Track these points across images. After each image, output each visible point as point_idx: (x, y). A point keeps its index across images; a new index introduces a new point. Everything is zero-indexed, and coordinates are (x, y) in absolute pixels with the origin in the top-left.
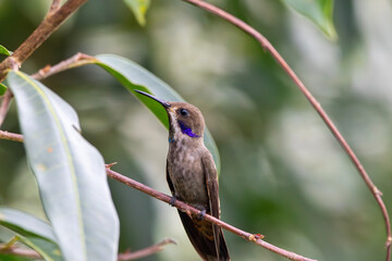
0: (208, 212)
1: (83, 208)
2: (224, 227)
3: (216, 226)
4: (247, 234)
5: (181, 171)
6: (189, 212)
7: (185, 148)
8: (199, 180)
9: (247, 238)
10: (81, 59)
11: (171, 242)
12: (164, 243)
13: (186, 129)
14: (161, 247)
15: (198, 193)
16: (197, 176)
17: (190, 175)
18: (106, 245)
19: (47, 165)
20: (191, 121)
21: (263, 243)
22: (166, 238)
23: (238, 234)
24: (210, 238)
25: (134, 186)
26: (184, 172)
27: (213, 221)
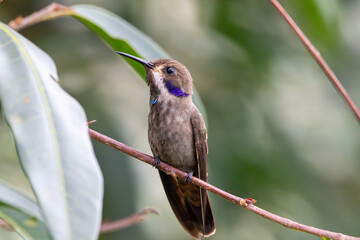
0: (195, 175)
1: (64, 162)
2: (212, 191)
3: (204, 189)
4: (237, 198)
5: (166, 133)
6: (174, 175)
7: (172, 110)
8: (188, 142)
9: (237, 203)
10: (56, 10)
11: (153, 212)
12: (144, 213)
13: (174, 89)
14: (142, 217)
15: (185, 158)
16: (185, 138)
17: (177, 137)
18: (89, 203)
19: (24, 116)
20: (179, 80)
21: (255, 208)
22: (147, 208)
23: (228, 198)
24: (196, 204)
25: (114, 146)
26: (170, 134)
27: (200, 184)
